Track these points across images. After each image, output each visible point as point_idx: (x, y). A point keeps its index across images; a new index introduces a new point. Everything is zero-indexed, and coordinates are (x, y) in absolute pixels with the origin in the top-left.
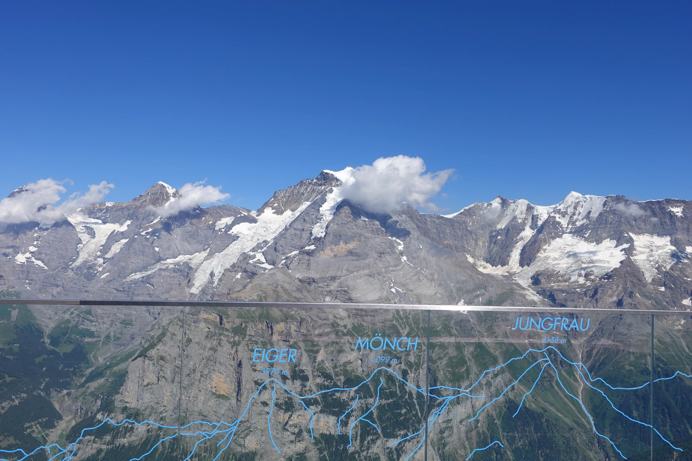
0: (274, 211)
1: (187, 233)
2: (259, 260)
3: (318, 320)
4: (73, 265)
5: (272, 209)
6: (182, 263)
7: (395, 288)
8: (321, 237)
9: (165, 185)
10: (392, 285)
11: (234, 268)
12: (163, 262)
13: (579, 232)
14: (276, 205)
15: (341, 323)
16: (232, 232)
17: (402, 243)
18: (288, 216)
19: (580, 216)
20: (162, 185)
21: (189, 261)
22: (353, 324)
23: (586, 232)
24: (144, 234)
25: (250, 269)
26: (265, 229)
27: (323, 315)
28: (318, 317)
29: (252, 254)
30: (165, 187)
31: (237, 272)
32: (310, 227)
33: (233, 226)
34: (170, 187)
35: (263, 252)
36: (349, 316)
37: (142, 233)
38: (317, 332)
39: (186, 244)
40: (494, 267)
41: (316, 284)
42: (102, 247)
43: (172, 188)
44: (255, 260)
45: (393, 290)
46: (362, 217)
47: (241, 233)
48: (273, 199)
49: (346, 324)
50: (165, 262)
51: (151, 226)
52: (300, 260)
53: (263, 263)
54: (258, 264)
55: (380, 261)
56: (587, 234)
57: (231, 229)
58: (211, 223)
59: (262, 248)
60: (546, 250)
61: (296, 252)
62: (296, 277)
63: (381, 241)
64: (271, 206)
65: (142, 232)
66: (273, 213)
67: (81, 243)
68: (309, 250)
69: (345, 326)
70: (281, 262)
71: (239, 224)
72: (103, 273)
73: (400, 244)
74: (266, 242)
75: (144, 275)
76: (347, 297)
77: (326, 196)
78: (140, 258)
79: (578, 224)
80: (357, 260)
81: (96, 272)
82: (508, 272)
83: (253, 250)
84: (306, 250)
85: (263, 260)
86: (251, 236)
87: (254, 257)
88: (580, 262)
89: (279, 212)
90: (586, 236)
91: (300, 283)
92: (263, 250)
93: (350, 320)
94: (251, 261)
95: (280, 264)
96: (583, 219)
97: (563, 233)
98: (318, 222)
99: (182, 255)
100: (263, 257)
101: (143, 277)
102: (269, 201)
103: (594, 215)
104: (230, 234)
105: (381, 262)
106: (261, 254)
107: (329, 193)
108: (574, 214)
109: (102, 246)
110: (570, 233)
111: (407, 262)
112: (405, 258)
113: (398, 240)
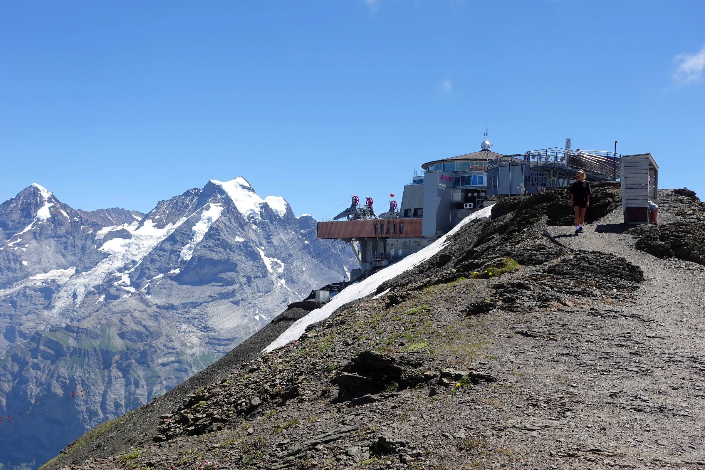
0: (154, 224)
1: (61, 244)
2: (124, 282)
3: (164, 348)
5: (153, 222)
6: (50, 281)
7: (260, 316)
8: (187, 259)
9: (40, 187)
10: (257, 312)
11: (99, 289)
12: (31, 278)
14: (158, 217)
15: (189, 351)
16: (103, 249)
17: (283, 264)
18: (162, 234)
20: (36, 188)
21: (57, 278)
22: (203, 352)
24: (12, 246)
25: (113, 291)
26: (137, 247)
27: (170, 344)
28: (165, 345)
29: (118, 274)
30: (39, 190)
31: (100, 294)
32: (180, 248)
33: (104, 242)
34: (46, 190)
35: (129, 274)
36: (201, 345)
37: (9, 245)
38: (160, 361)
39: (61, 256)
41: (175, 311)
43: (48, 192)
44: (120, 282)
45: (257, 317)
46: (237, 237)
47: (112, 250)
48: (155, 210)
49: (195, 352)
50: (34, 278)
51: (20, 237)
52: (162, 285)
53: (128, 286)
54: (122, 287)
55: (249, 286)
57: (102, 245)
58: (90, 232)
59: (128, 269)
61: (161, 275)
62: (155, 303)
63: (253, 265)
64: (152, 219)
65: (10, 242)
66: (154, 226)
68: (173, 274)
69: (193, 355)
70: (145, 285)
71: (111, 239)
73: (280, 266)
74: (134, 262)
75: (7, 292)
76: (203, 325)
77: (202, 213)
78: (5, 274)
80: (222, 286)
83: (120, 270)
84: (171, 274)
85: (128, 282)
86: (122, 254)
87: (120, 278)
89: (160, 225)
91: (158, 310)
92: (130, 271)
93: (200, 349)
94: (116, 284)
95: (143, 287)
98: (188, 243)
99: (54, 269)
100: (129, 279)
101: (6, 295)
102: (151, 212)
104: (101, 251)
105: (249, 288)
106: (128, 275)
107: (206, 209)
111: (285, 286)
112: (283, 281)
113: (279, 262)
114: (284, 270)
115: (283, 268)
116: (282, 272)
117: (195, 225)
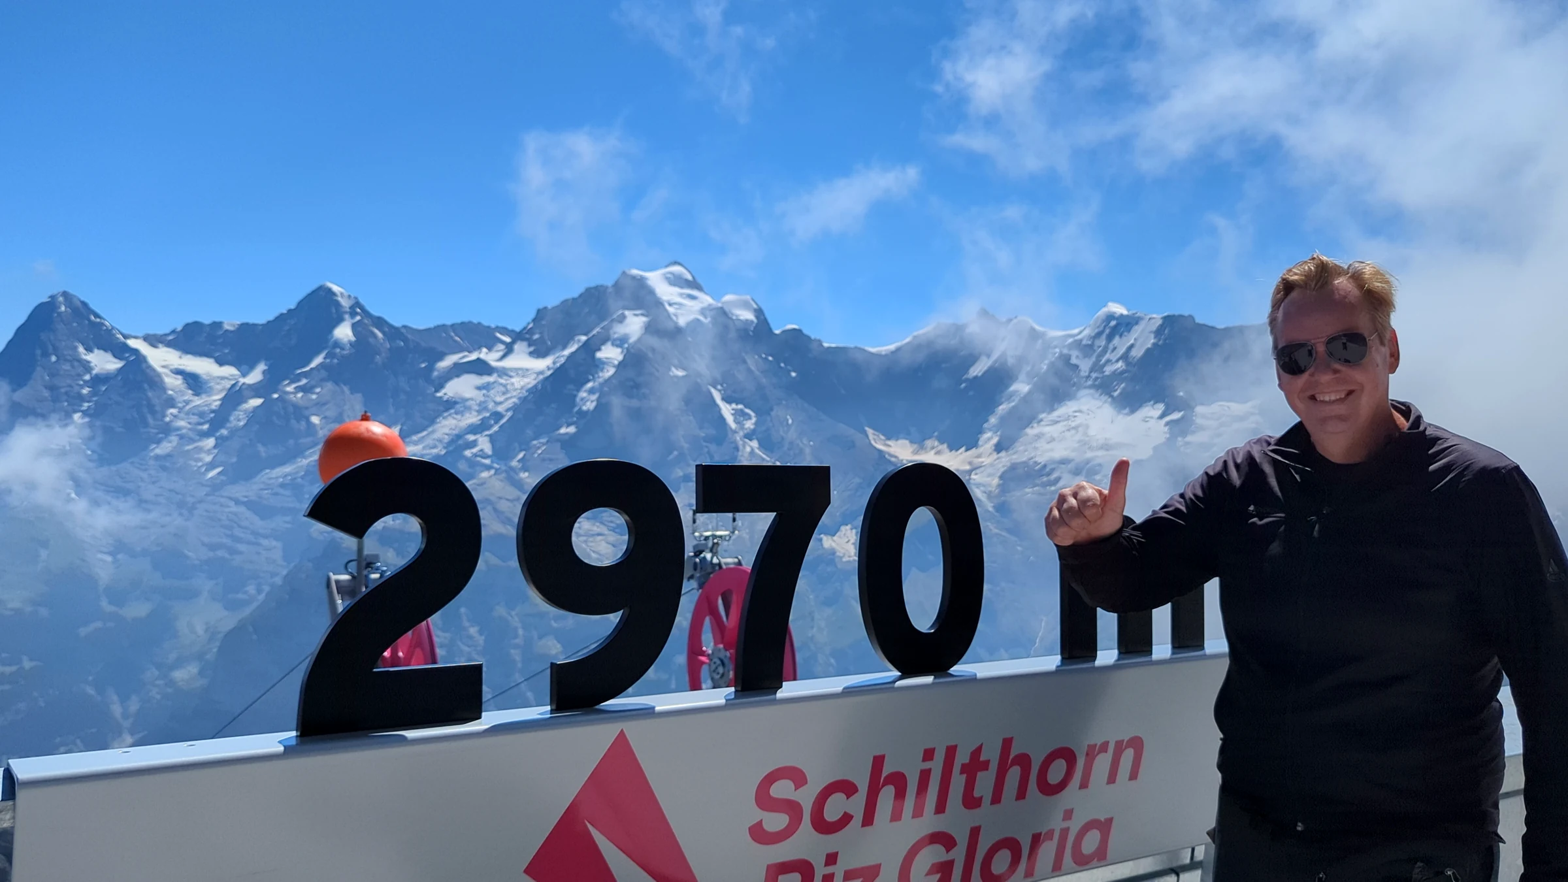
0: (532, 349)
2: (481, 450)
4: (158, 451)
5: (530, 345)
8: (589, 409)
9: (335, 287)
13: (1104, 386)
14: (537, 336)
16: (445, 394)
17: (753, 414)
18: (543, 364)
19: (1113, 354)
20: (330, 290)
23: (1116, 387)
24: (292, 390)
25: (462, 466)
26: (503, 389)
29: (471, 438)
30: (334, 293)
32: (576, 390)
33: (447, 382)
34: (345, 293)
35: (490, 436)
37: (288, 389)
40: (953, 451)
42: (212, 415)
43: (349, 295)
44: (475, 450)
46: (673, 369)
47: (460, 395)
48: (531, 325)
51: (305, 375)
52: (546, 454)
53: (488, 457)
54: (479, 458)
56: (1116, 390)
57: (443, 387)
58: (423, 365)
59: (488, 428)
60: (1041, 420)
61: (544, 437)
63: (704, 418)
64: (527, 340)
65: (288, 384)
66: (530, 353)
67: (173, 406)
68: (565, 434)
70: (517, 455)
71: (458, 376)
72: (211, 466)
74: (497, 416)
77: (611, 328)
79: (1108, 370)
81: (200, 464)
82: (970, 463)
83: (475, 429)
84: (560, 434)
85: (488, 450)
86: (478, 402)
87: (474, 444)
88: (1087, 446)
89: (540, 352)
90: (1116, 394)
92: (491, 432)
94: (468, 453)
95: (514, 458)
96: (1117, 361)
97: (1079, 387)
98: (590, 381)
100: (490, 445)
101: (285, 476)
102: (525, 328)
103: (1137, 353)
104: (441, 397)
106: (487, 439)
107: (618, 321)
108: (1105, 351)
109: (213, 411)
110: (1090, 387)
111: (757, 451)
112: (755, 444)
113: (747, 411)
114: (756, 424)
115: (754, 420)
116: (752, 427)
117: (599, 349)
